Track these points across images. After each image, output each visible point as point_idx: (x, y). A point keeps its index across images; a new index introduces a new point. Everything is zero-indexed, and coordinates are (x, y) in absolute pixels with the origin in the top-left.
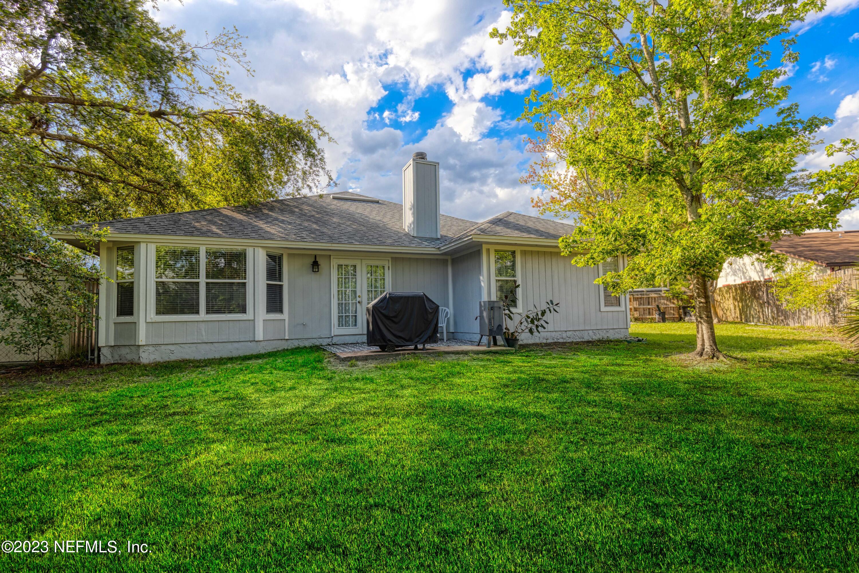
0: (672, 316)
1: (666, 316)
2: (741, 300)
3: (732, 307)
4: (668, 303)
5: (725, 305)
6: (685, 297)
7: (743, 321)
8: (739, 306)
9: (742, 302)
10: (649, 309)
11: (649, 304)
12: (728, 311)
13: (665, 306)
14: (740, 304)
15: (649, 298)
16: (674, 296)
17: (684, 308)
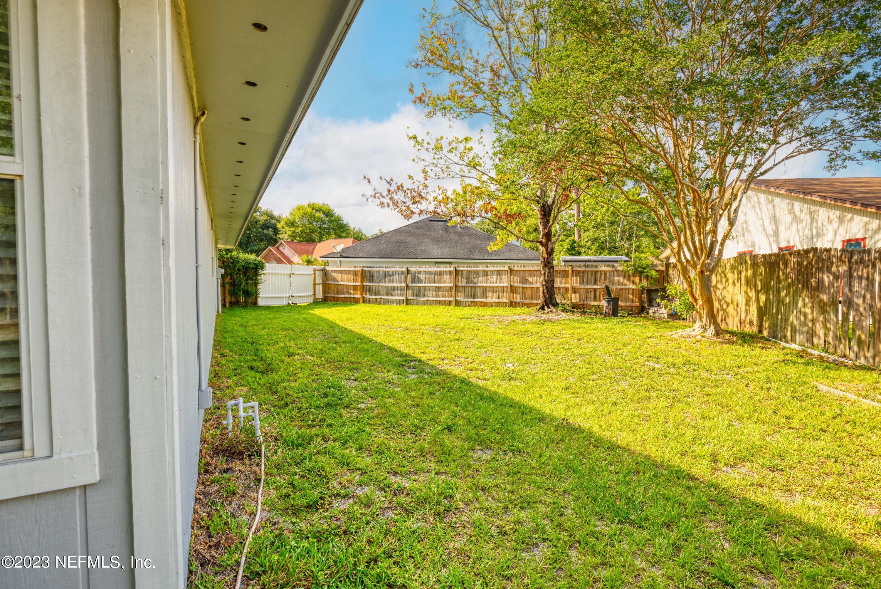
0: (628, 304)
1: (620, 303)
2: (766, 289)
3: (741, 299)
4: (625, 281)
5: (725, 292)
6: (654, 273)
7: (765, 333)
8: (758, 300)
9: (767, 294)
10: (595, 290)
11: (595, 283)
12: (731, 307)
13: (619, 287)
14: (763, 298)
15: (596, 272)
16: (636, 270)
17: (650, 292)
